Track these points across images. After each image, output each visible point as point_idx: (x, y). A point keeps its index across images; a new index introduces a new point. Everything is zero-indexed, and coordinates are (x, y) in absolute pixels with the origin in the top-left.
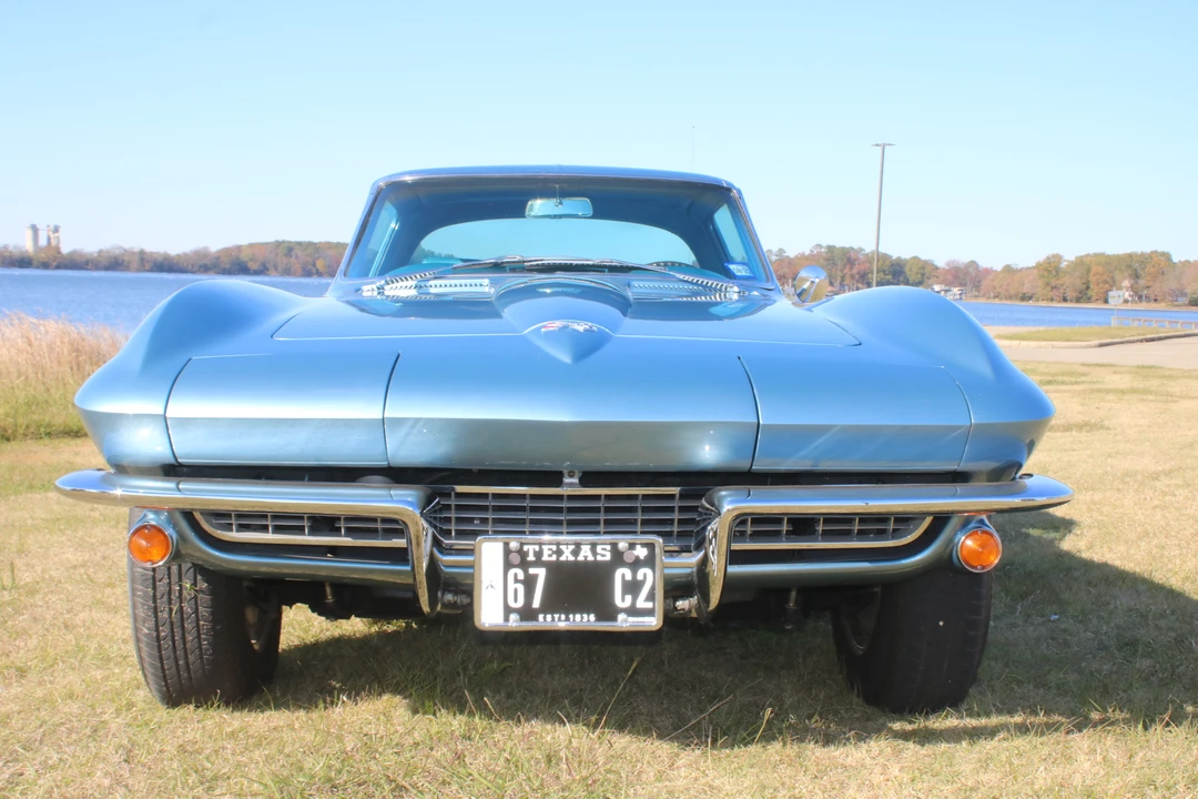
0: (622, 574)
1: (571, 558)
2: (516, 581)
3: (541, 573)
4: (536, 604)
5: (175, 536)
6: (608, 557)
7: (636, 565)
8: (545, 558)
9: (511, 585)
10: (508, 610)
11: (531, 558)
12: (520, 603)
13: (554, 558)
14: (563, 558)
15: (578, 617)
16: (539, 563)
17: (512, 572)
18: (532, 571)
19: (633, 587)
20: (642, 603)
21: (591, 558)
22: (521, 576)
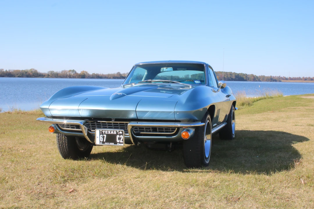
0: (118, 136)
1: (110, 133)
2: (102, 137)
3: (105, 136)
4: (105, 141)
5: (55, 128)
6: (116, 133)
7: (120, 135)
8: (106, 133)
9: (101, 138)
10: (100, 142)
11: (104, 133)
12: (102, 141)
13: (107, 133)
14: (109, 133)
15: (111, 143)
16: (105, 134)
17: (101, 135)
18: (104, 135)
19: (120, 139)
20: (121, 142)
21: (113, 133)
22: (102, 136)
